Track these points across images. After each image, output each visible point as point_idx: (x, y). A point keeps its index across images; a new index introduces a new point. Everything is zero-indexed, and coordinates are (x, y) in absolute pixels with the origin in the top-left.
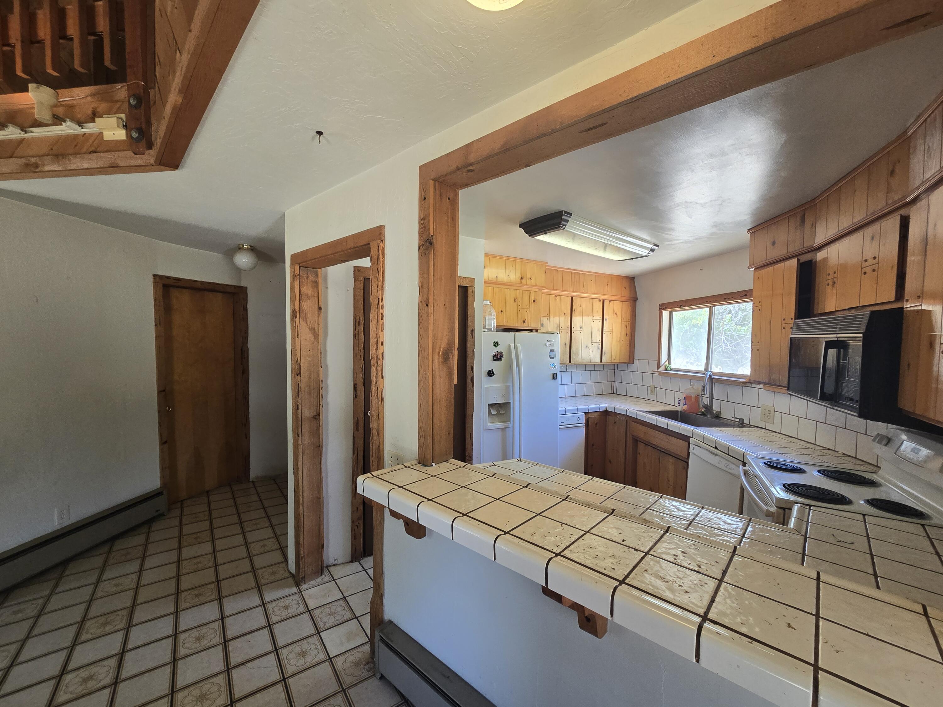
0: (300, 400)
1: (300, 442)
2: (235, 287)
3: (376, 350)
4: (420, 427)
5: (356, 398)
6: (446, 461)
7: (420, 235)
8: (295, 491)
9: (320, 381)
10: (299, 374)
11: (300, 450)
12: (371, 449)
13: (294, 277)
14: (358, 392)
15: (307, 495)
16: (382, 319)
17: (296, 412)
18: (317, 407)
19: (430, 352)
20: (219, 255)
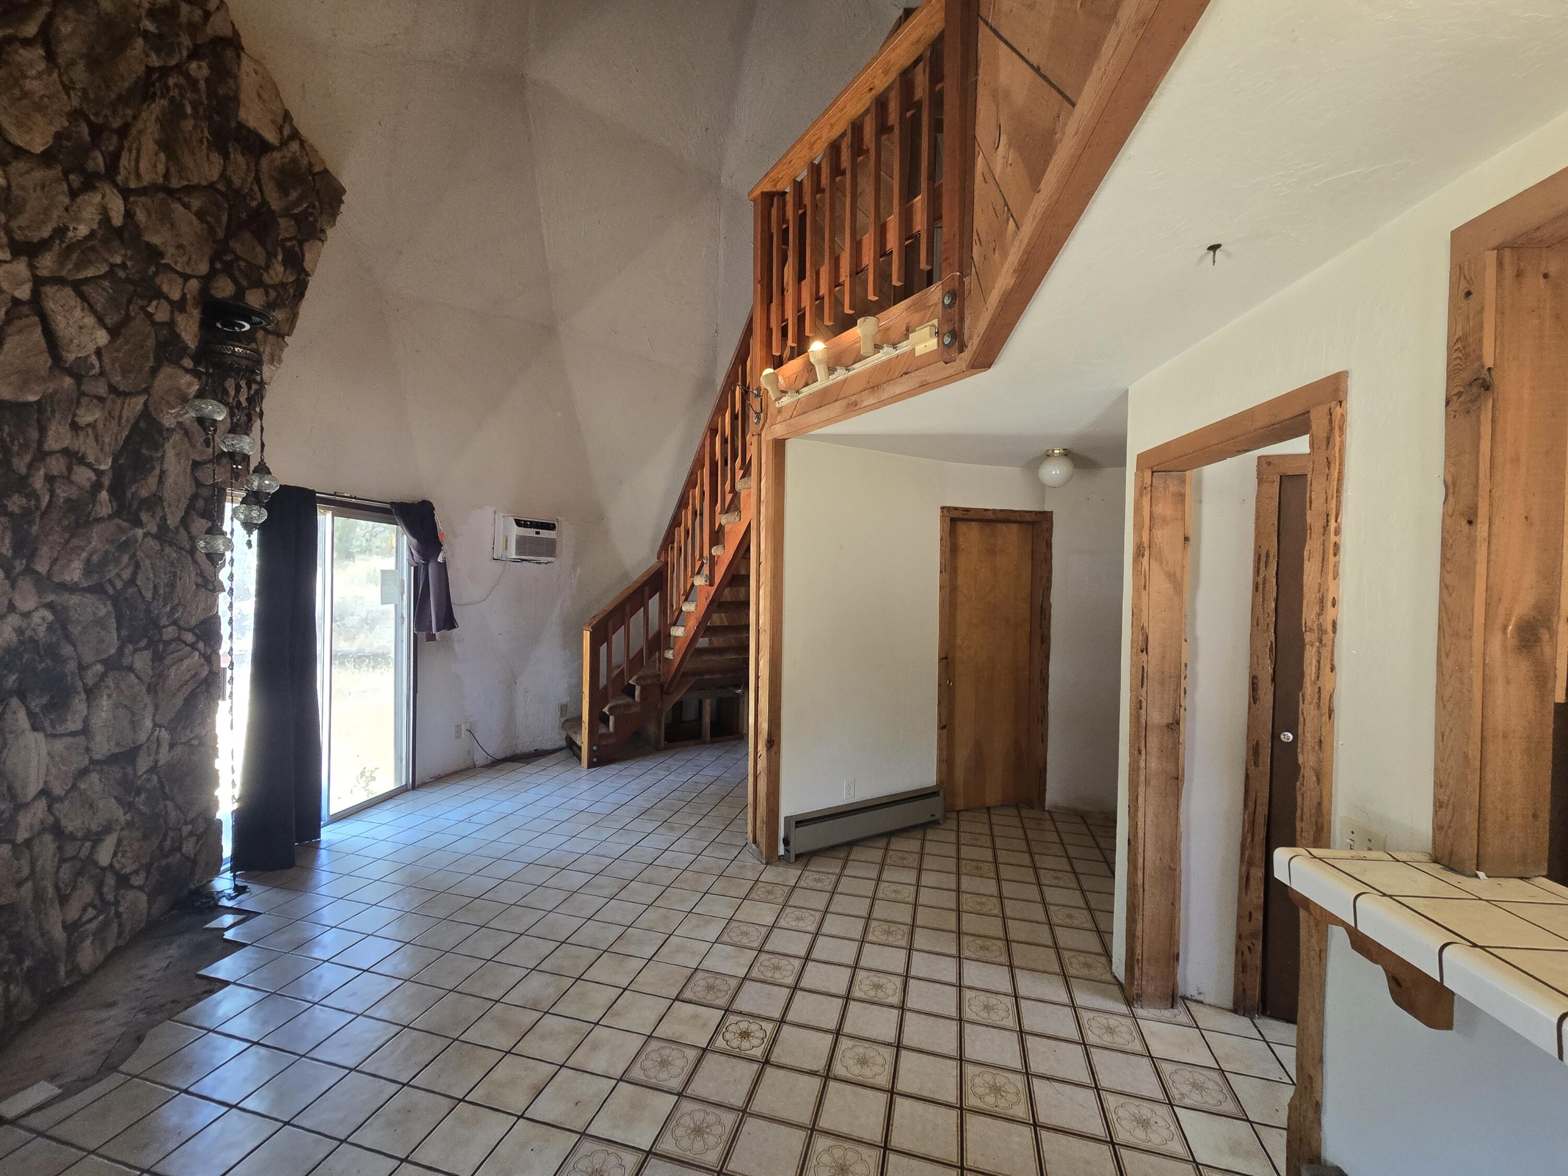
0: (1144, 694)
1: (1142, 764)
2: (1036, 513)
3: (1319, 615)
4: (1439, 785)
5: (1255, 703)
6: (1522, 878)
7: (1452, 374)
8: (1129, 844)
9: (1183, 665)
10: (1145, 650)
11: (1142, 778)
12: (1299, 804)
13: (1141, 490)
14: (1261, 693)
15: (1151, 856)
16: (1335, 555)
17: (1138, 712)
18: (1175, 709)
19: (1476, 624)
20: (1016, 470)
